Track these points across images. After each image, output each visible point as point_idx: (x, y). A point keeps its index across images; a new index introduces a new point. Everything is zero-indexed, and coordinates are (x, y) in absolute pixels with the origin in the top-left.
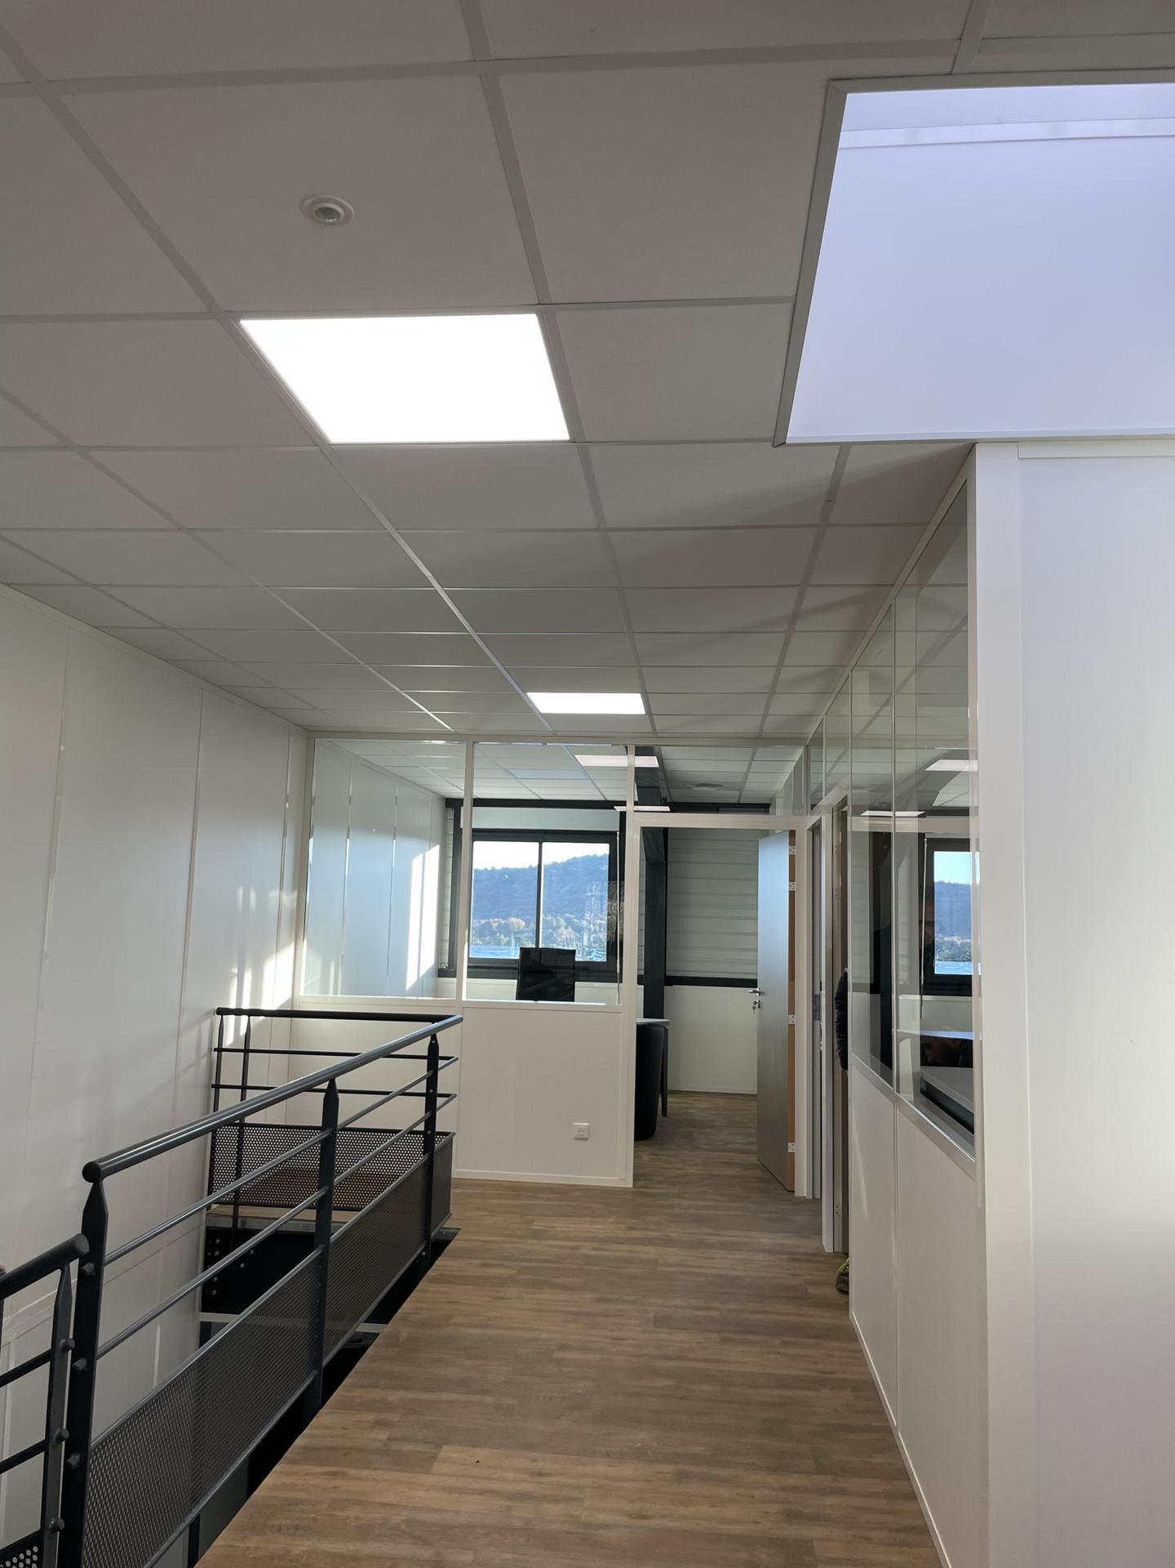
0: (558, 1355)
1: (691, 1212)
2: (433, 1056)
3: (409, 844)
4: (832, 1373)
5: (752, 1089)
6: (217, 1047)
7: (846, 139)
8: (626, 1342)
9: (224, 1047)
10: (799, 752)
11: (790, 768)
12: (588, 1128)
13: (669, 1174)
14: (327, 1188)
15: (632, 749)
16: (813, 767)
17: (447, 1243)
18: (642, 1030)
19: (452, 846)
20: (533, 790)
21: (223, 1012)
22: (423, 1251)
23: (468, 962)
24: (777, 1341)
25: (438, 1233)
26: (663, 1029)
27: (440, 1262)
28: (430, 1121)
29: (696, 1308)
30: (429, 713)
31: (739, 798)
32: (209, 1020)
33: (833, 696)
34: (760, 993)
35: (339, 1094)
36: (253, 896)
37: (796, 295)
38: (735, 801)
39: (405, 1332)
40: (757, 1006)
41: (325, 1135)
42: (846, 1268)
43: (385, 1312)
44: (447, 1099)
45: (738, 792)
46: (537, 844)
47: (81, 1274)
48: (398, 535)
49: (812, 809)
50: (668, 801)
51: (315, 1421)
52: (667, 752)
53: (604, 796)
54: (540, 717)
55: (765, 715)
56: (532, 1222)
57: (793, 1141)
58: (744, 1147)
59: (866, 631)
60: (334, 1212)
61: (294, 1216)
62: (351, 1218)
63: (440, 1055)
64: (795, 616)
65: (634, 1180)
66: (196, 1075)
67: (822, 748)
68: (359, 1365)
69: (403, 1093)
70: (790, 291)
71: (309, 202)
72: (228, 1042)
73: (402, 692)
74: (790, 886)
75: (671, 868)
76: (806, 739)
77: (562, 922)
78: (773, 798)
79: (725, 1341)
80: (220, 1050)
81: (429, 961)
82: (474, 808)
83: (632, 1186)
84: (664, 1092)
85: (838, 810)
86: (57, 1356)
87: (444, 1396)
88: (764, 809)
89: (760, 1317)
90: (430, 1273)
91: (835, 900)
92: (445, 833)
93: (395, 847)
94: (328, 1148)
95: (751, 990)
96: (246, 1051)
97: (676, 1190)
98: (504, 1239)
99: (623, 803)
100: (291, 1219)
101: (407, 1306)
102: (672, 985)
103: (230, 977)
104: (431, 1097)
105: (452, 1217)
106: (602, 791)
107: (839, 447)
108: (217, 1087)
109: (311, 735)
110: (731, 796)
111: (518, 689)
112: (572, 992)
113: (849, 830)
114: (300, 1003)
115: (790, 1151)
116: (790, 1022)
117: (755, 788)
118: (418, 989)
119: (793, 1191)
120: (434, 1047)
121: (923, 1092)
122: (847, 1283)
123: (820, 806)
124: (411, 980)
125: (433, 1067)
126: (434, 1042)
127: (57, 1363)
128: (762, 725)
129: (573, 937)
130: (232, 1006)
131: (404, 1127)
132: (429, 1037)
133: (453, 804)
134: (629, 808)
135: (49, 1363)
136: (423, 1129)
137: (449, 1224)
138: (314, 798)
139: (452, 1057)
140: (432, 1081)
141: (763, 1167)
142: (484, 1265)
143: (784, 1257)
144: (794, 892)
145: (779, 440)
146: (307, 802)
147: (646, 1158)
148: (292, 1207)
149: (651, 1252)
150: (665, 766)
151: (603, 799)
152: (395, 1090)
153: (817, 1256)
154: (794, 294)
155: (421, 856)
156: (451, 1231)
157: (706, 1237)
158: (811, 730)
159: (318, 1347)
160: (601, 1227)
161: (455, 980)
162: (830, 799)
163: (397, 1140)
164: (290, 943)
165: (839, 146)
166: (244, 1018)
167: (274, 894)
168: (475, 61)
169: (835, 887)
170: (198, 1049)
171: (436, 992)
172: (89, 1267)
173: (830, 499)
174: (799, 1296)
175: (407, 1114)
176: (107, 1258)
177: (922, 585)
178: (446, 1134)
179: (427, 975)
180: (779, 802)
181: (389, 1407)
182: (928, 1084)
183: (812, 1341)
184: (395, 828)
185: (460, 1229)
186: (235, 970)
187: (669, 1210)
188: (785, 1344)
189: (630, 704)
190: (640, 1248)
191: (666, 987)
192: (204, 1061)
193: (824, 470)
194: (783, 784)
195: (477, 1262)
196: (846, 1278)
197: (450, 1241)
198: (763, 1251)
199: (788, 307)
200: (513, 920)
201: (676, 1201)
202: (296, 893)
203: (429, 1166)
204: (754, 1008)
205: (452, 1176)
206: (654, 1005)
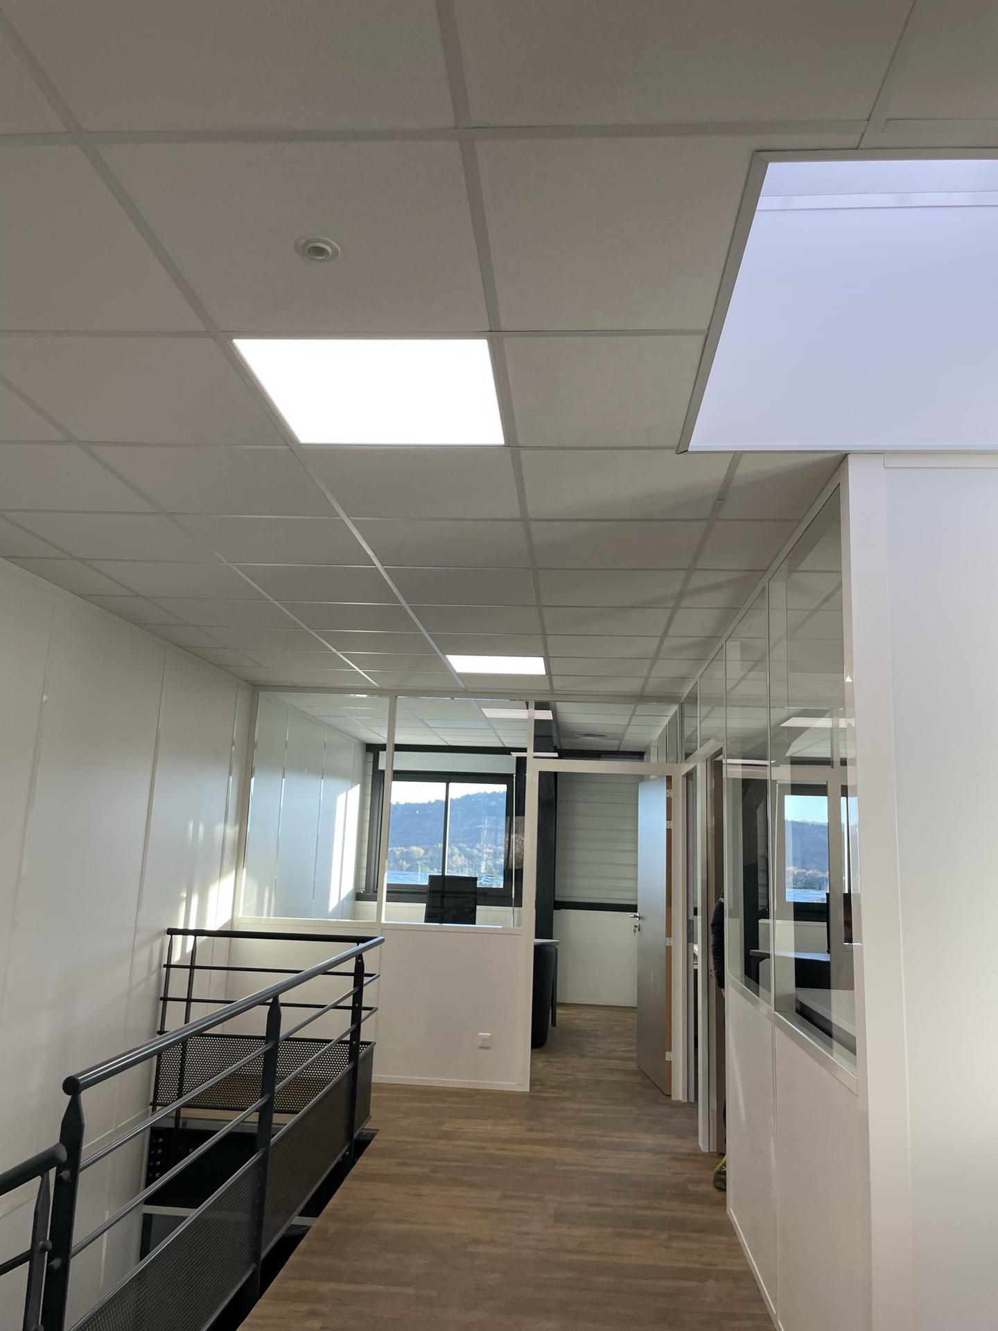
0: (471, 1249)
1: (582, 1114)
2: (359, 974)
3: (335, 784)
4: (715, 1265)
5: (633, 1002)
6: (166, 963)
7: (763, 202)
8: (531, 1236)
9: (172, 964)
10: (674, 708)
11: (665, 721)
12: (491, 1036)
13: (561, 1080)
14: (269, 1095)
15: (532, 704)
16: (687, 720)
17: (368, 1142)
18: (538, 949)
19: (370, 785)
20: (442, 737)
21: (172, 932)
22: (346, 1151)
23: (388, 888)
24: (664, 1236)
25: (361, 1134)
26: (554, 949)
27: (362, 1161)
28: (355, 1033)
29: (590, 1205)
30: (360, 671)
31: (619, 749)
32: (160, 940)
33: (708, 662)
34: (639, 918)
35: (281, 1007)
36: (201, 829)
37: (709, 329)
38: (615, 749)
39: (332, 1228)
40: (637, 929)
41: (269, 1047)
42: (722, 1168)
43: (315, 1207)
44: (369, 1011)
45: (618, 742)
46: (445, 784)
47: (59, 1180)
48: (348, 520)
49: (686, 758)
50: (558, 748)
51: (254, 1311)
52: (561, 706)
53: (503, 744)
54: (455, 676)
55: (647, 679)
56: (442, 1124)
57: (670, 1050)
58: (624, 1055)
59: (740, 609)
60: (275, 1115)
61: (245, 1118)
62: (290, 1120)
63: (366, 972)
64: (681, 595)
65: (531, 1085)
66: (147, 989)
67: (697, 706)
68: (293, 1258)
69: (336, 1007)
70: (704, 326)
71: (303, 241)
72: (176, 959)
73: (339, 653)
74: (667, 824)
75: (560, 808)
76: (681, 698)
77: (456, 851)
78: (648, 747)
79: (619, 1235)
80: (168, 966)
81: (348, 887)
82: (395, 752)
83: (528, 1090)
84: (554, 1005)
85: (711, 760)
86: (36, 1256)
87: (371, 1288)
88: (639, 756)
89: (648, 1213)
90: (353, 1171)
91: (709, 837)
92: (365, 774)
93: (323, 785)
94: (270, 1058)
95: (632, 914)
96: (192, 967)
97: (566, 1094)
98: (418, 1139)
99: (524, 750)
100: (243, 1121)
101: (333, 1202)
102: (559, 909)
103: (179, 900)
104: (357, 1010)
105: (372, 1119)
106: (502, 739)
107: (732, 455)
108: (165, 999)
109: (255, 688)
110: (612, 745)
111: (438, 651)
112: (473, 914)
113: (724, 776)
114: (239, 923)
115: (667, 1059)
116: (668, 945)
117: (633, 739)
118: (339, 911)
119: (671, 1096)
120: (360, 966)
121: (797, 1011)
122: (724, 1182)
123: (696, 756)
124: (333, 903)
125: (359, 984)
126: (360, 961)
127: (35, 1262)
128: (644, 687)
129: (466, 863)
130: (181, 926)
131: (335, 1037)
132: (355, 958)
133: (373, 749)
134: (530, 754)
135: (28, 1262)
136: (349, 1039)
137: (369, 1125)
138: (257, 743)
139: (374, 975)
140: (358, 995)
141: (643, 1073)
142: (400, 1164)
143: (665, 1156)
144: (671, 829)
145: (682, 448)
146: (250, 745)
147: (540, 1065)
148: (243, 1110)
149: (548, 1152)
150: (559, 717)
151: (502, 746)
152: (330, 1003)
153: (694, 1156)
154: (707, 327)
155: (345, 793)
156: (370, 1131)
157: (597, 1138)
158: (686, 691)
159: (257, 1244)
160: (504, 1129)
161: (376, 903)
162: (705, 750)
163: (329, 1049)
164: (231, 871)
165: (758, 208)
166: (191, 938)
167: (219, 828)
168: (456, 128)
169: (709, 826)
170: (150, 965)
171: (354, 914)
172: (66, 1174)
173: (721, 498)
174: (682, 1194)
175: (336, 1025)
176: (82, 1164)
177: (791, 571)
178: (368, 1043)
179: (347, 898)
180: (653, 751)
181: (320, 1298)
182: (802, 1005)
183: (695, 1235)
184: (323, 769)
185: (378, 1130)
186: (184, 895)
187: (562, 1113)
188: (671, 1238)
189: (534, 666)
190: (538, 1148)
191: (555, 911)
192: (155, 976)
193: (719, 472)
194: (657, 736)
195: (394, 1161)
196: (722, 1176)
197: (371, 1140)
198: (648, 1151)
199: (702, 338)
200: (414, 848)
201: (567, 1105)
202: (238, 827)
203: (353, 1073)
204: (635, 931)
205: (372, 1081)
206: (544, 926)
